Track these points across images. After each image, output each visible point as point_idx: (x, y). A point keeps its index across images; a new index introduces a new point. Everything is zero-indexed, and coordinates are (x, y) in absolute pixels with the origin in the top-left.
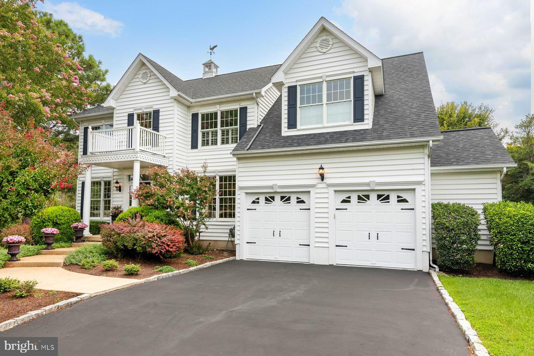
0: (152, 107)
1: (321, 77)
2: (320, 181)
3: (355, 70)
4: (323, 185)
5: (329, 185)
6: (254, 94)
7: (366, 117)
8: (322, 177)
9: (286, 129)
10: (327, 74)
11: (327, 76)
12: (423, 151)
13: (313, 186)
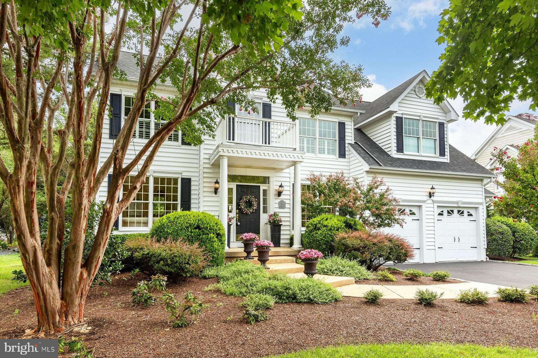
0: (261, 99)
1: (420, 116)
2: (428, 198)
3: (440, 118)
4: (430, 201)
5: (434, 202)
6: (359, 113)
7: (446, 154)
8: (431, 195)
9: (395, 152)
10: (424, 115)
11: (424, 117)
12: (481, 183)
13: (424, 202)
